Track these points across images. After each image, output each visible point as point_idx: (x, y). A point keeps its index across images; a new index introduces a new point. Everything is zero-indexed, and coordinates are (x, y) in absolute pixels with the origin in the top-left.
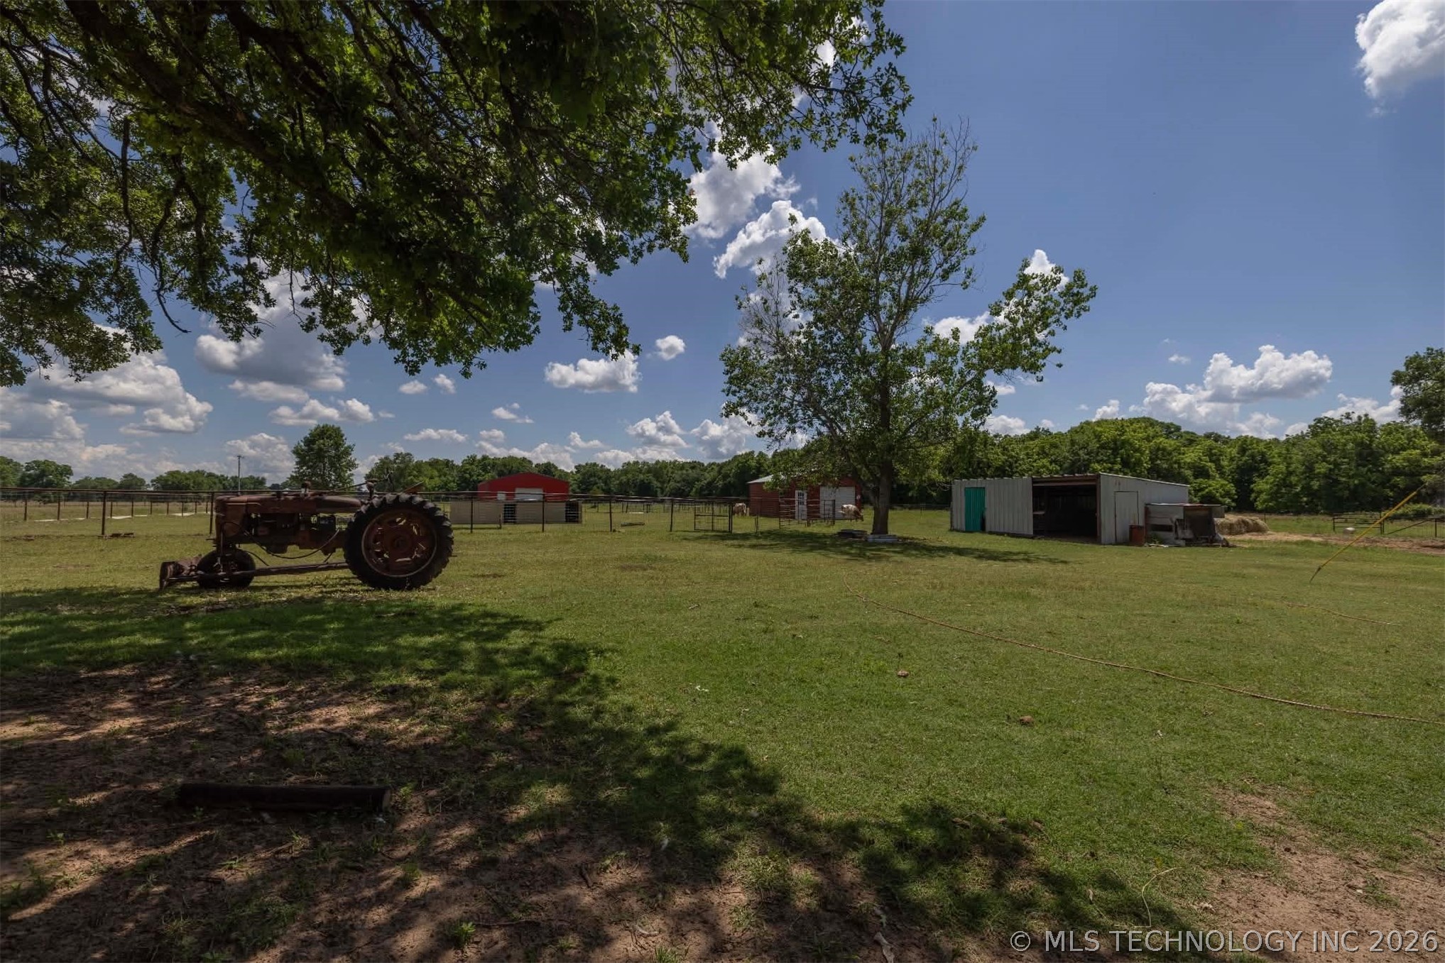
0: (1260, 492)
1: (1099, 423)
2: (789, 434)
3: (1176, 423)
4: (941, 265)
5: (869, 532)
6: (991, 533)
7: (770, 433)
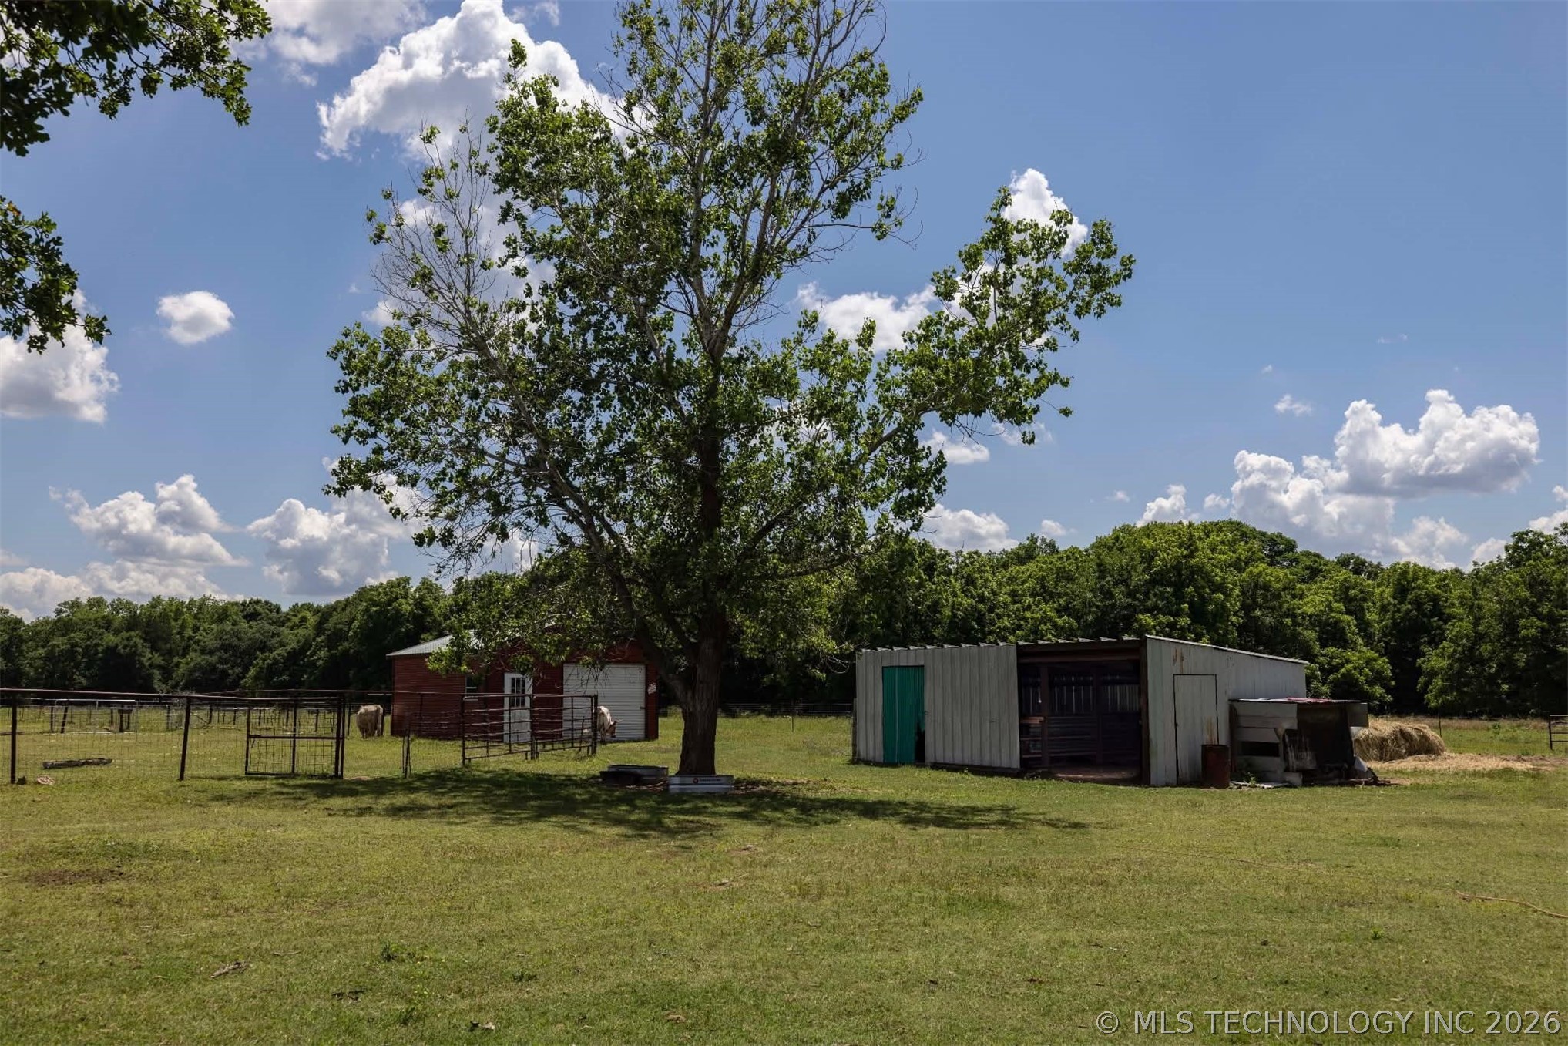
0: (1433, 674)
1: (1148, 531)
2: (491, 542)
3: (1288, 536)
4: (833, 185)
5: (673, 769)
6: (936, 766)
7: (447, 538)
